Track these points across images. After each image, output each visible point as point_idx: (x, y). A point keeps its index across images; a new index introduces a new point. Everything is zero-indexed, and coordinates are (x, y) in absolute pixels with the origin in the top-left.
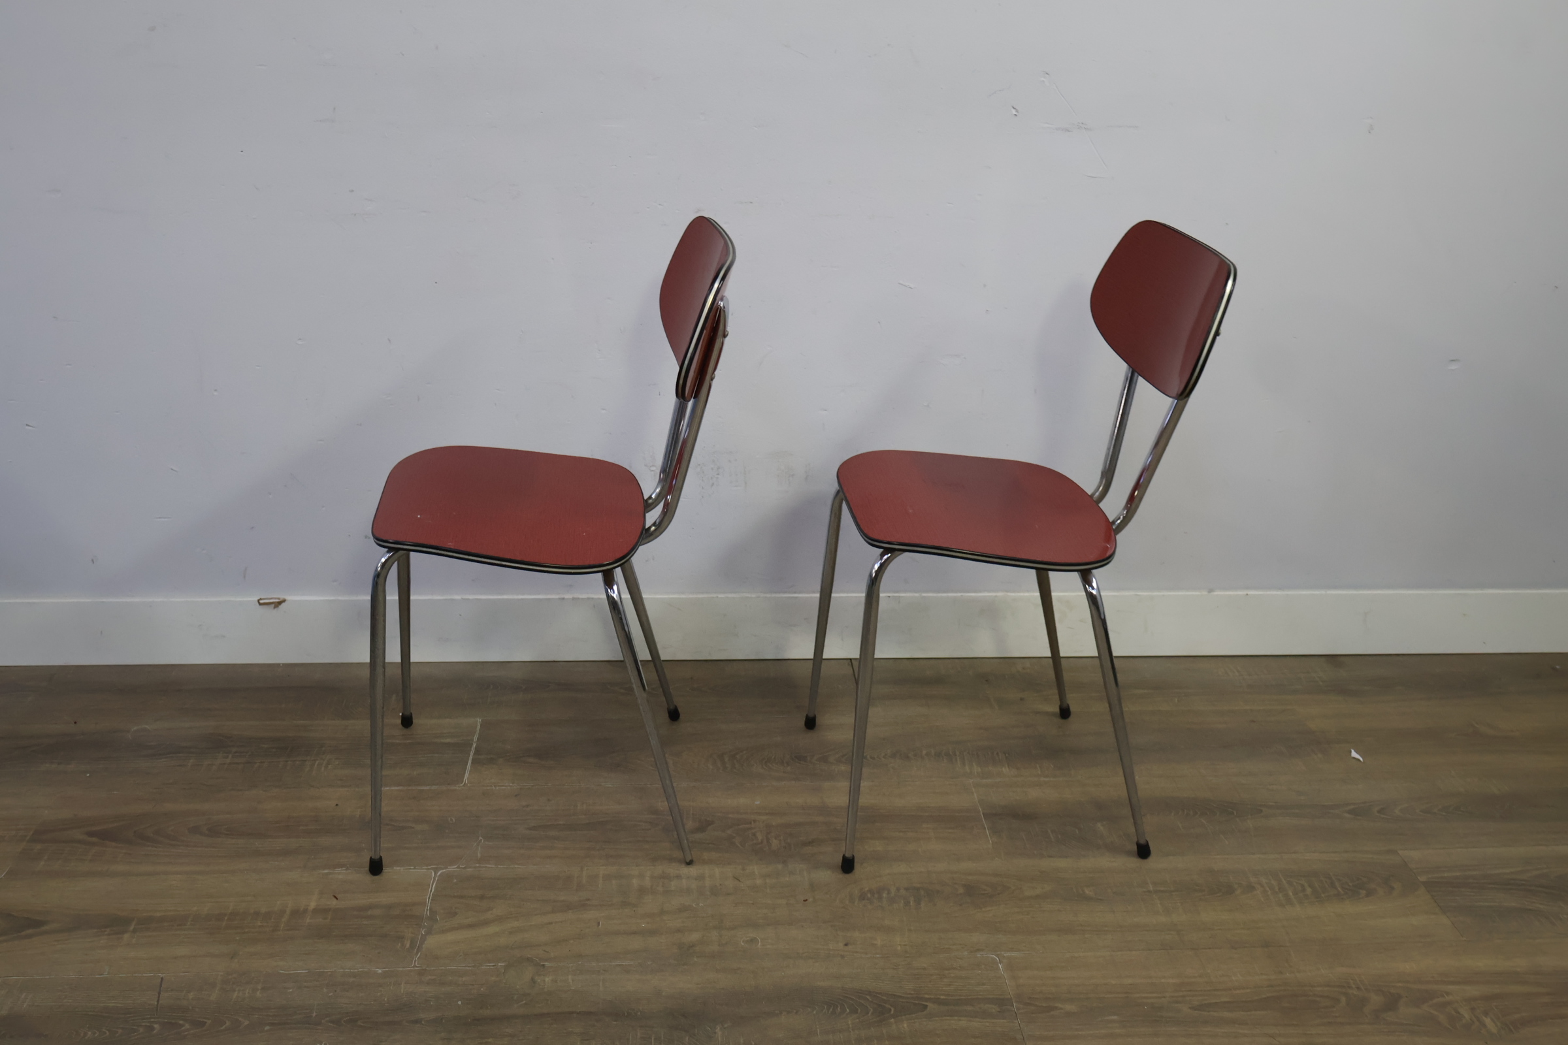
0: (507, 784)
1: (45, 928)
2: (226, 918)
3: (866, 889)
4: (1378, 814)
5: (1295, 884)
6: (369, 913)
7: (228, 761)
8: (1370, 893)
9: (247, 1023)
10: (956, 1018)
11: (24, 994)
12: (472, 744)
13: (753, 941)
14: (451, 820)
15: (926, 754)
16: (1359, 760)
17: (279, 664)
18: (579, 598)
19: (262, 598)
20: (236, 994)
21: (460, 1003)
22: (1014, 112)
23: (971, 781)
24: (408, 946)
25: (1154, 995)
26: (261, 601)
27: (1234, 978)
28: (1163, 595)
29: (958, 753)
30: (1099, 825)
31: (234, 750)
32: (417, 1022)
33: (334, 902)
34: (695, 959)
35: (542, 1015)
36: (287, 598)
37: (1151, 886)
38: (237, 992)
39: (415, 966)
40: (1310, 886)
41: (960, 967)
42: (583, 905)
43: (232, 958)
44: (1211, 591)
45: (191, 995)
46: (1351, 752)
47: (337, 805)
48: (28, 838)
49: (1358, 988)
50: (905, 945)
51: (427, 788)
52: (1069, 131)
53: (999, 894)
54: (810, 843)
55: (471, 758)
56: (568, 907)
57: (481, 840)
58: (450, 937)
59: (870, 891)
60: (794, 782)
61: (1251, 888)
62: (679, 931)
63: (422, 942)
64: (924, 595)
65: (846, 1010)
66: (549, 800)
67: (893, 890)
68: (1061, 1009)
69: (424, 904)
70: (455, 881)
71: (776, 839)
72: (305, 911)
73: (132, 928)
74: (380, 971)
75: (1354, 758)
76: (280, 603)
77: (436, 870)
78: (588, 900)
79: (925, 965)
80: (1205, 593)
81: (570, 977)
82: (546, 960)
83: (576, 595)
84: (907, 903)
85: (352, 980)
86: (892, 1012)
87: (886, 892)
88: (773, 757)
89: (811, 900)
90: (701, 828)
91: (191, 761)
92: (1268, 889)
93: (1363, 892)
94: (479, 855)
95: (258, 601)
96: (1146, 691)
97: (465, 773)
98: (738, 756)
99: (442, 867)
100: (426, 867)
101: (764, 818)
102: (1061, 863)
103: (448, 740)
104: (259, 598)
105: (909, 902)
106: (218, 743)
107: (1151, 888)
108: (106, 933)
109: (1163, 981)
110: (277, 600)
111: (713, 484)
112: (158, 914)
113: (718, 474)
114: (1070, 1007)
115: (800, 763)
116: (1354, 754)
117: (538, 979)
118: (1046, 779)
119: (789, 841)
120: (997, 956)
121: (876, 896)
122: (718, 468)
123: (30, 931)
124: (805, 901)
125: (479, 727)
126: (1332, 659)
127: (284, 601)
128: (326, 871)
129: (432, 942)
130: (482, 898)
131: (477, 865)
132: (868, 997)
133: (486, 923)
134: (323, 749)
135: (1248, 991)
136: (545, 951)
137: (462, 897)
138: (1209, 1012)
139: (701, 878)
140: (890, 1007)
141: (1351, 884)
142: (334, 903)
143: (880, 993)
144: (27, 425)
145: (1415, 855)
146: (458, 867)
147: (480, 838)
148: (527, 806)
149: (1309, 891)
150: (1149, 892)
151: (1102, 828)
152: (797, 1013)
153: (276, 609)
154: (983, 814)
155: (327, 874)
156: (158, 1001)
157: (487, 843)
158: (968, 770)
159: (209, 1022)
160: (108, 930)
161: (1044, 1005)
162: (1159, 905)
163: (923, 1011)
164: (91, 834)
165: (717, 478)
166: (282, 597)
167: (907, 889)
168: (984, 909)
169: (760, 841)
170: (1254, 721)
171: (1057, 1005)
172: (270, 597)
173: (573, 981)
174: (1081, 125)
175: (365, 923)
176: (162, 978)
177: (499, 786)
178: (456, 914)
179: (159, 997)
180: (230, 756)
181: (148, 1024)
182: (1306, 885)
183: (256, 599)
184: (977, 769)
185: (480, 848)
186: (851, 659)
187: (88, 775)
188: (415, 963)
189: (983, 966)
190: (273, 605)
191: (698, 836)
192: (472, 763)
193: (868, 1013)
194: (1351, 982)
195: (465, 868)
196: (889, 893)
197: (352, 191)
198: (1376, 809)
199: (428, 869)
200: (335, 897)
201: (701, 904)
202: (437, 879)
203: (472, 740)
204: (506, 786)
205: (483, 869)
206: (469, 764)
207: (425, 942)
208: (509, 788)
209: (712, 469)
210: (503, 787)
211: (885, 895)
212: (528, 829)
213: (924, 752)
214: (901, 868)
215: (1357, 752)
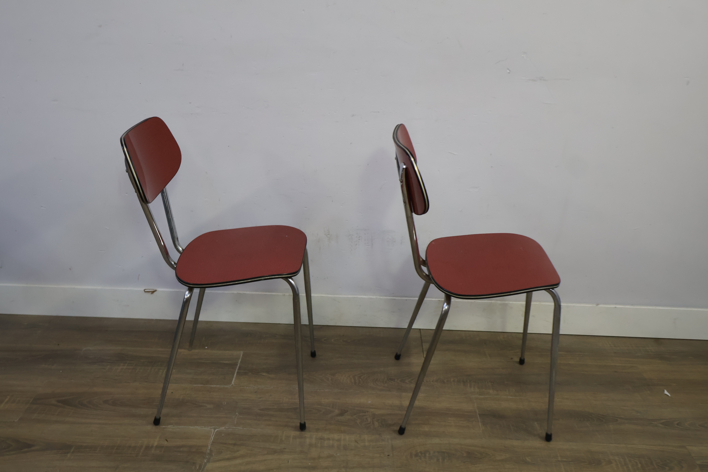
0: (251, 386)
1: (33, 448)
2: (115, 448)
3: (419, 451)
4: (676, 426)
5: (633, 461)
6: (181, 449)
7: (125, 367)
8: (671, 469)
12: (237, 365)
14: (224, 403)
16: (668, 395)
17: (153, 319)
19: (146, 288)
22: (508, 71)
23: (474, 396)
24: (198, 468)
26: (146, 291)
29: (468, 381)
30: (536, 423)
31: (128, 362)
36: (158, 289)
40: (640, 463)
42: (282, 452)
43: (116, 469)
44: (597, 305)
46: (664, 391)
47: (172, 393)
48: (30, 402)
51: (215, 386)
52: (535, 81)
53: (483, 458)
54: (393, 425)
55: (236, 371)
56: (275, 452)
57: (237, 415)
58: (218, 464)
59: (421, 452)
60: (388, 392)
61: (610, 462)
62: (326, 468)
63: (205, 466)
66: (271, 395)
67: (432, 452)
69: (207, 446)
70: (223, 435)
71: (377, 422)
72: (152, 447)
73: (72, 450)
75: (666, 394)
76: (153, 292)
77: (215, 429)
78: (285, 449)
80: (595, 305)
84: (438, 460)
87: (428, 453)
88: (379, 378)
89: (391, 455)
90: (342, 414)
91: (108, 366)
92: (618, 463)
93: (667, 468)
94: (235, 423)
95: (144, 290)
96: (563, 353)
97: (233, 380)
98: (362, 377)
99: (218, 427)
100: (210, 427)
101: (372, 410)
102: (515, 443)
103: (227, 362)
104: (144, 289)
106: (121, 358)
107: (560, 459)
108: (60, 452)
110: (152, 290)
111: (356, 244)
112: (85, 444)
113: (359, 240)
115: (392, 382)
116: (666, 392)
118: (511, 397)
119: (383, 423)
121: (423, 455)
122: (359, 237)
123: (26, 450)
124: (388, 455)
125: (241, 356)
126: (657, 340)
127: (156, 291)
128: (164, 426)
129: (209, 466)
130: (235, 445)
131: (234, 427)
133: (235, 458)
137: (225, 444)
139: (339, 440)
141: (661, 463)
142: (166, 443)
144: (42, 207)
145: (694, 449)
146: (224, 428)
147: (237, 413)
148: (260, 398)
149: (639, 465)
150: (558, 461)
151: (537, 425)
153: (152, 295)
154: (479, 414)
155: (164, 428)
157: (239, 416)
158: (473, 391)
162: (563, 469)
164: (59, 401)
165: (359, 241)
166: (155, 289)
167: (438, 452)
168: (476, 465)
169: (369, 422)
170: (616, 372)
172: (149, 288)
174: (541, 78)
175: (179, 454)
177: (248, 387)
178: (222, 452)
180: (126, 365)
182: (638, 462)
183: (143, 289)
184: (477, 390)
185: (236, 419)
186: (420, 329)
187: (61, 371)
190: (151, 293)
191: (340, 418)
192: (237, 374)
195: (228, 429)
196: (430, 454)
197: (191, 103)
198: (676, 423)
199: (211, 428)
200: (167, 440)
201: (338, 454)
202: (214, 433)
203: (238, 362)
204: (251, 387)
205: (237, 430)
206: (235, 375)
207: (206, 466)
208: (253, 388)
209: (356, 237)
210: (250, 388)
211: (427, 455)
212: (260, 410)
213: (452, 380)
214: (436, 441)
215: (668, 391)
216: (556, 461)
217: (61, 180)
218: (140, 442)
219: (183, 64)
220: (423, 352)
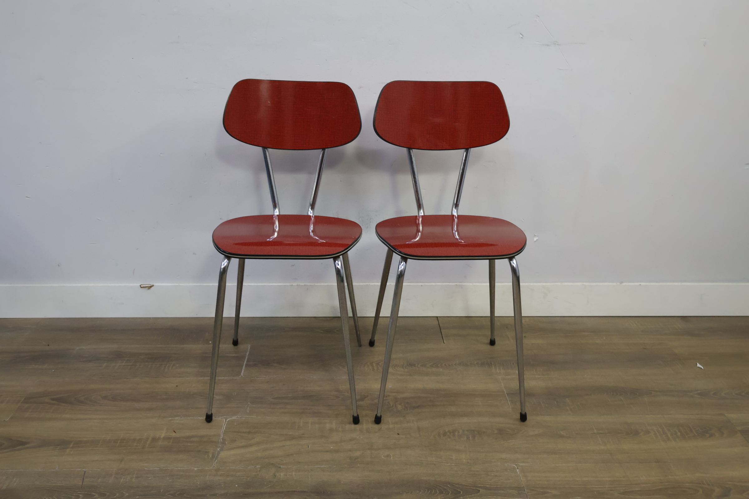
1: (28, 446)
2: (119, 442)
3: (447, 431)
4: (713, 396)
5: (671, 430)
6: (192, 439)
7: (123, 364)
8: (712, 435)
9: (127, 494)
10: (495, 497)
11: (15, 479)
12: (246, 357)
13: (388, 456)
14: (234, 394)
15: (477, 363)
16: (701, 368)
17: (151, 318)
18: (300, 285)
19: (143, 284)
20: (122, 480)
21: (237, 486)
22: (521, 36)
23: (500, 377)
24: (211, 456)
25: (599, 486)
26: (142, 286)
27: (641, 478)
28: (597, 285)
29: (493, 363)
30: (567, 399)
31: (126, 359)
32: (215, 495)
33: (174, 434)
34: (358, 465)
35: (279, 492)
36: (155, 284)
37: (595, 430)
38: (123, 479)
39: (214, 467)
40: (679, 432)
41: (496, 470)
42: (301, 437)
43: (121, 462)
44: (621, 283)
45: (99, 480)
46: (697, 364)
47: (177, 386)
48: (21, 401)
49: (709, 485)
50: (468, 459)
51: (223, 378)
52: (549, 46)
53: (516, 434)
54: (418, 407)
55: (245, 364)
56: (293, 438)
58: (233, 452)
59: (449, 431)
60: (409, 377)
61: (648, 432)
62: (350, 450)
63: (218, 455)
64: (474, 284)
65: (437, 492)
66: (284, 384)
67: (461, 431)
68: (550, 493)
69: (219, 435)
70: (236, 424)
71: (400, 405)
72: (159, 438)
73: (71, 446)
74: (196, 469)
75: (699, 367)
76: (151, 287)
77: (227, 419)
78: (304, 434)
79: (478, 469)
80: (618, 284)
81: (294, 473)
82: (281, 465)
83: (299, 284)
84: (468, 438)
85: (181, 473)
86: (461, 493)
87: (457, 432)
88: (398, 364)
90: (362, 399)
91: (105, 364)
92: (657, 433)
93: (708, 435)
94: (248, 412)
95: (140, 285)
96: (589, 333)
97: (241, 371)
98: (380, 364)
99: (229, 417)
101: (394, 394)
102: (548, 418)
103: (233, 355)
104: (140, 284)
105: (469, 437)
106: (118, 356)
107: (595, 431)
108: (58, 448)
109: (604, 479)
110: (150, 286)
111: (368, 227)
112: (85, 439)
113: (370, 222)
114: (554, 492)
115: (412, 367)
116: (698, 365)
117: (277, 475)
118: (539, 376)
119: (407, 406)
120: (516, 465)
121: (452, 434)
122: (370, 219)
123: (20, 447)
124: (415, 436)
125: (249, 349)
126: (684, 318)
127: (153, 286)
128: (170, 419)
129: (223, 454)
130: (249, 433)
131: (247, 416)
132: (449, 486)
133: (251, 445)
134: (171, 359)
135: (649, 485)
136: (281, 460)
137: (239, 432)
138: (629, 495)
140: (460, 490)
141: (700, 430)
143: (455, 484)
144: (27, 197)
145: (733, 416)
146: (237, 417)
147: (249, 403)
148: (273, 387)
149: (679, 434)
150: (595, 433)
151: (568, 401)
152: (411, 493)
153: (149, 290)
154: (507, 393)
155: (171, 420)
156: (82, 483)
157: (252, 405)
158: (498, 372)
159: (108, 494)
160: (59, 447)
161: (541, 491)
162: (600, 440)
163: (477, 493)
164: (53, 399)
166: (152, 284)
167: (467, 431)
168: (508, 441)
169: (392, 406)
170: (645, 349)
171: (548, 491)
172: (146, 284)
173: (295, 475)
174: (555, 42)
175: (189, 444)
176: (85, 471)
177: (259, 377)
178: (236, 440)
179: (83, 481)
180: (125, 362)
181: (77, 495)
182: (677, 431)
183: (139, 285)
184: (502, 371)
185: (248, 408)
186: (437, 317)
188: (214, 465)
189: (509, 470)
190: (147, 288)
191: (360, 403)
192: (245, 366)
193: (449, 494)
194: (704, 481)
195: (241, 418)
196: (459, 432)
197: (187, 78)
198: (712, 393)
199: (222, 418)
200: (175, 432)
201: (361, 437)
202: (226, 423)
203: (246, 355)
204: (263, 377)
205: (250, 418)
206: (244, 367)
207: (220, 455)
208: (264, 378)
209: (367, 219)
210: (261, 378)
211: (456, 434)
212: (273, 399)
213: (475, 362)
214: (465, 420)
215: (700, 364)
216: (592, 433)
217: (47, 167)
218: (146, 434)
219: (179, 37)
220: (443, 338)
